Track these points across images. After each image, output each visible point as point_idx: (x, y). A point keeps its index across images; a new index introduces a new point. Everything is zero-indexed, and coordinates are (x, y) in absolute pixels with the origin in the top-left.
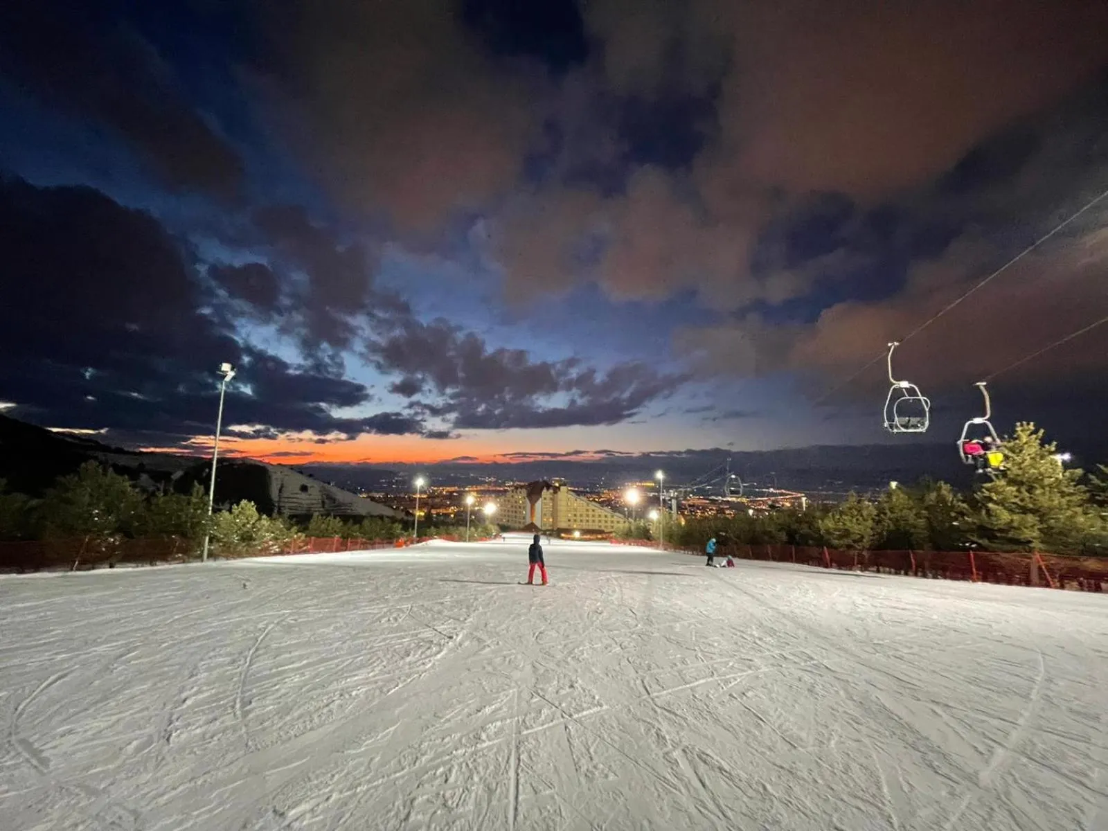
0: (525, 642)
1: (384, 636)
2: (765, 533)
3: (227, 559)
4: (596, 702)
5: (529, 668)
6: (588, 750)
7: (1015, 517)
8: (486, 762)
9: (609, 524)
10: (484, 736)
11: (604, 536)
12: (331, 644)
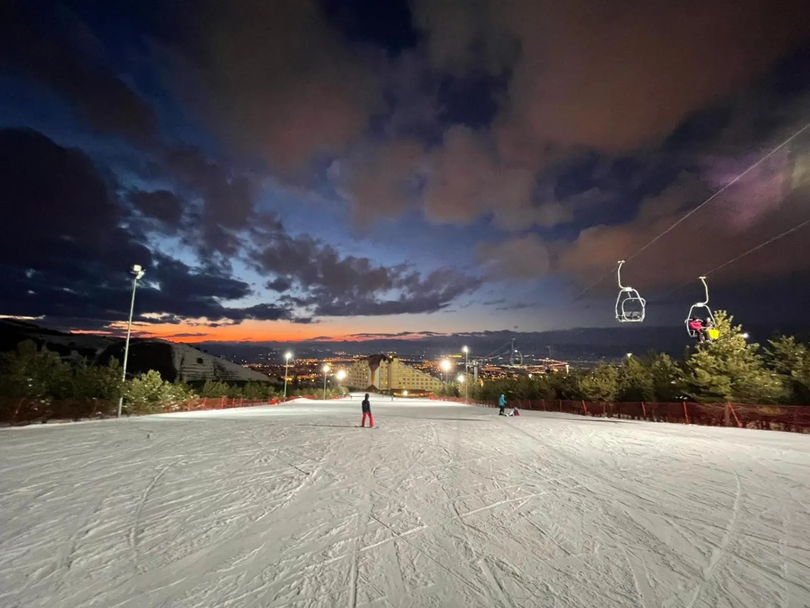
0: (365, 476)
1: (256, 474)
2: (541, 391)
3: (138, 416)
4: (418, 522)
5: (367, 496)
6: (412, 563)
7: (715, 378)
8: (331, 575)
9: (429, 385)
10: (330, 554)
11: (425, 394)
12: (213, 481)
